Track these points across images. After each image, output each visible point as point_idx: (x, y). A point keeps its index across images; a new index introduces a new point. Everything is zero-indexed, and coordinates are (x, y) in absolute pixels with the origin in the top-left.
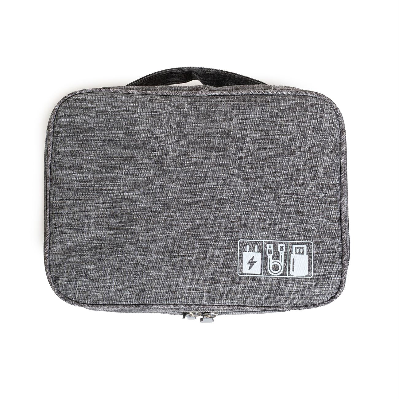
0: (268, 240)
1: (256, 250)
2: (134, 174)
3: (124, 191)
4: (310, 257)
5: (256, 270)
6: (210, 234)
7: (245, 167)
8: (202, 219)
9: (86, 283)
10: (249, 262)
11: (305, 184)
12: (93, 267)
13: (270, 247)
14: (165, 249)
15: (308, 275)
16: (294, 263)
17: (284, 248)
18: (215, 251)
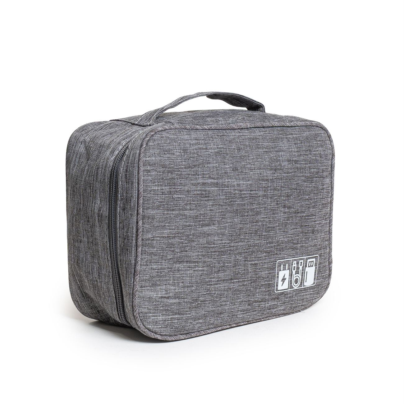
0: (294, 258)
1: (287, 269)
2: (211, 210)
3: (203, 226)
4: (316, 268)
6: (259, 258)
7: (284, 196)
8: (255, 246)
9: (170, 317)
11: (316, 205)
12: (177, 301)
14: (230, 277)
15: (313, 284)
16: (307, 275)
17: (302, 263)
18: (263, 273)
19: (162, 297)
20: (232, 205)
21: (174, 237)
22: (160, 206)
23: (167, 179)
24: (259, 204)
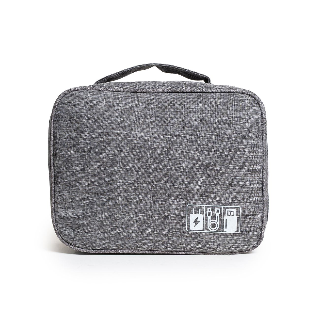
0: (208, 205)
1: (200, 213)
2: (113, 154)
3: (106, 166)
4: (238, 218)
5: (200, 227)
6: (166, 200)
8: (161, 189)
9: (80, 234)
10: (195, 221)
12: (85, 222)
13: (209, 210)
14: (136, 211)
15: (237, 231)
16: (226, 222)
17: (220, 211)
18: (170, 213)
19: (72, 218)
20: (134, 152)
21: (81, 173)
22: (68, 148)
23: (74, 128)
24: (163, 154)
